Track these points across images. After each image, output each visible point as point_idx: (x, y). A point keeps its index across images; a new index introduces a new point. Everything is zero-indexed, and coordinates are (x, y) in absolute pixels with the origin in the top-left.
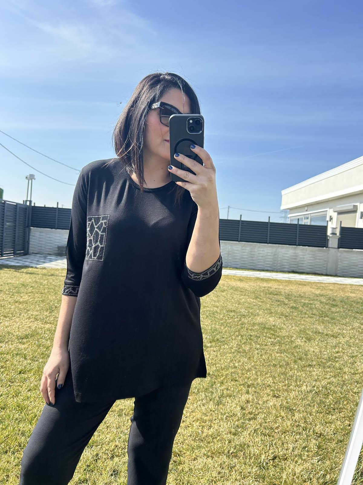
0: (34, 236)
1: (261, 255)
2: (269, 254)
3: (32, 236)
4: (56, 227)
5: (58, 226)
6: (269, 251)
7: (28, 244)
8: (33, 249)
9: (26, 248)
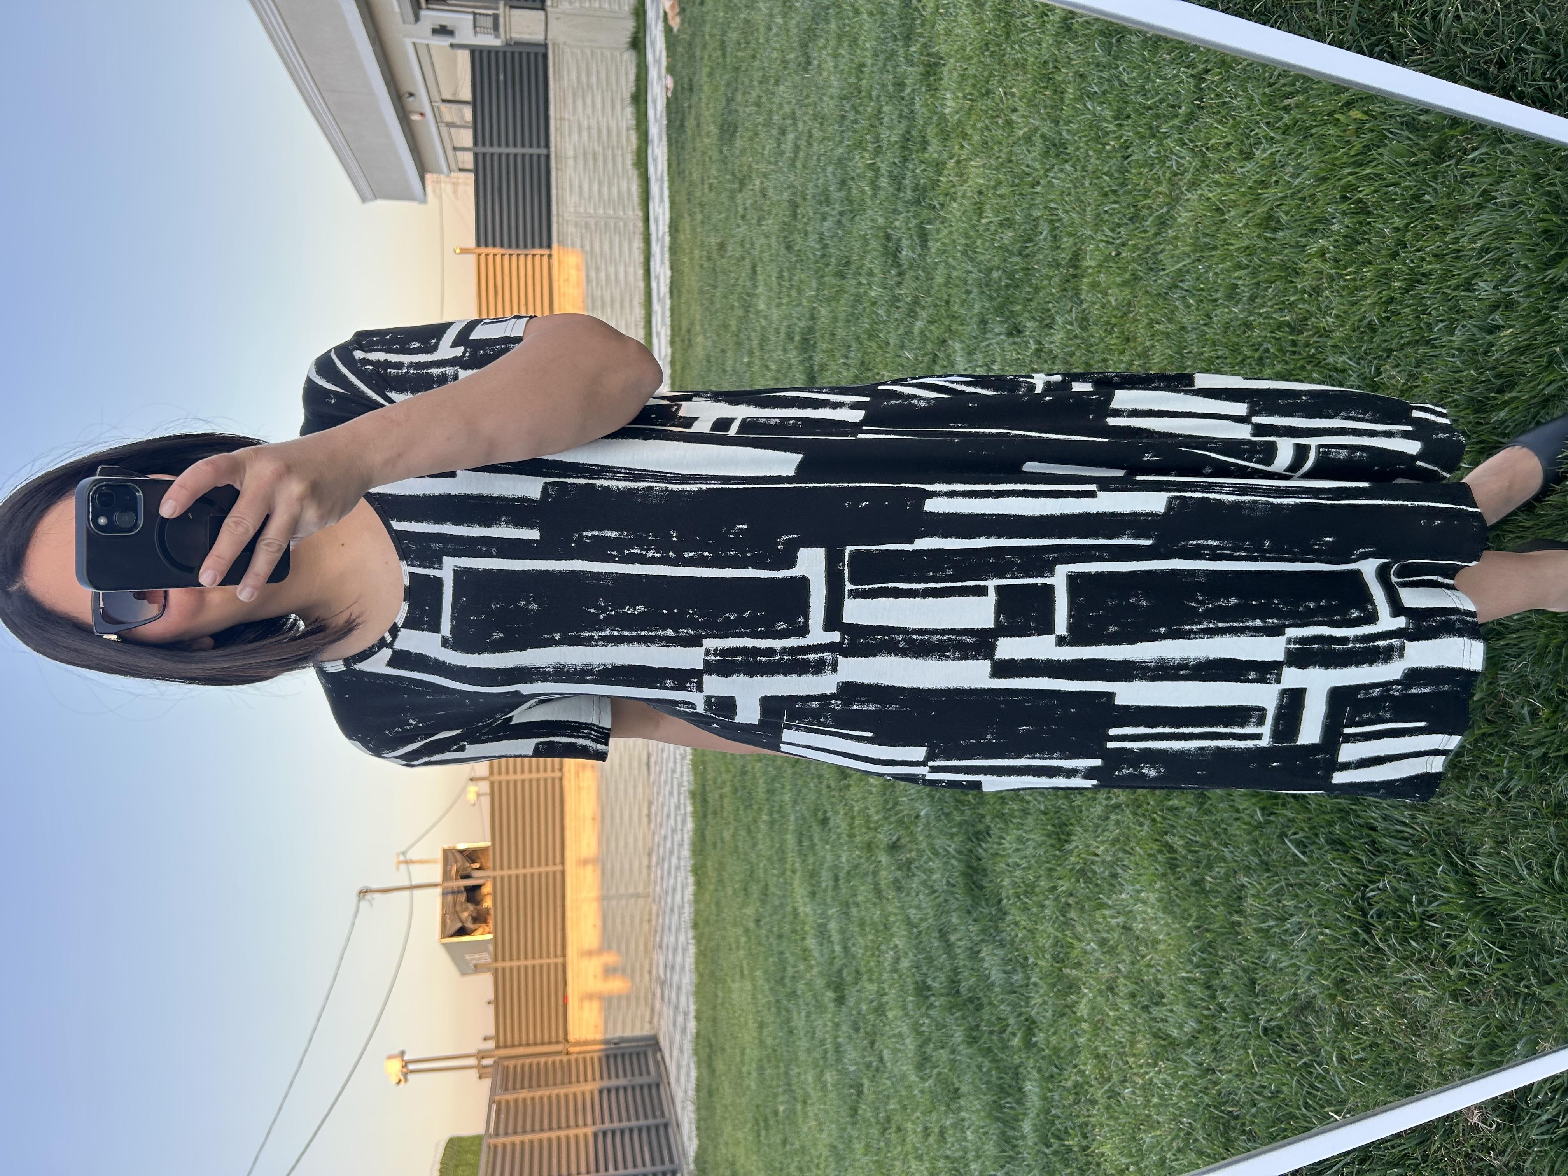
4: (559, 960)
8: (638, 1025)
9: (637, 1046)
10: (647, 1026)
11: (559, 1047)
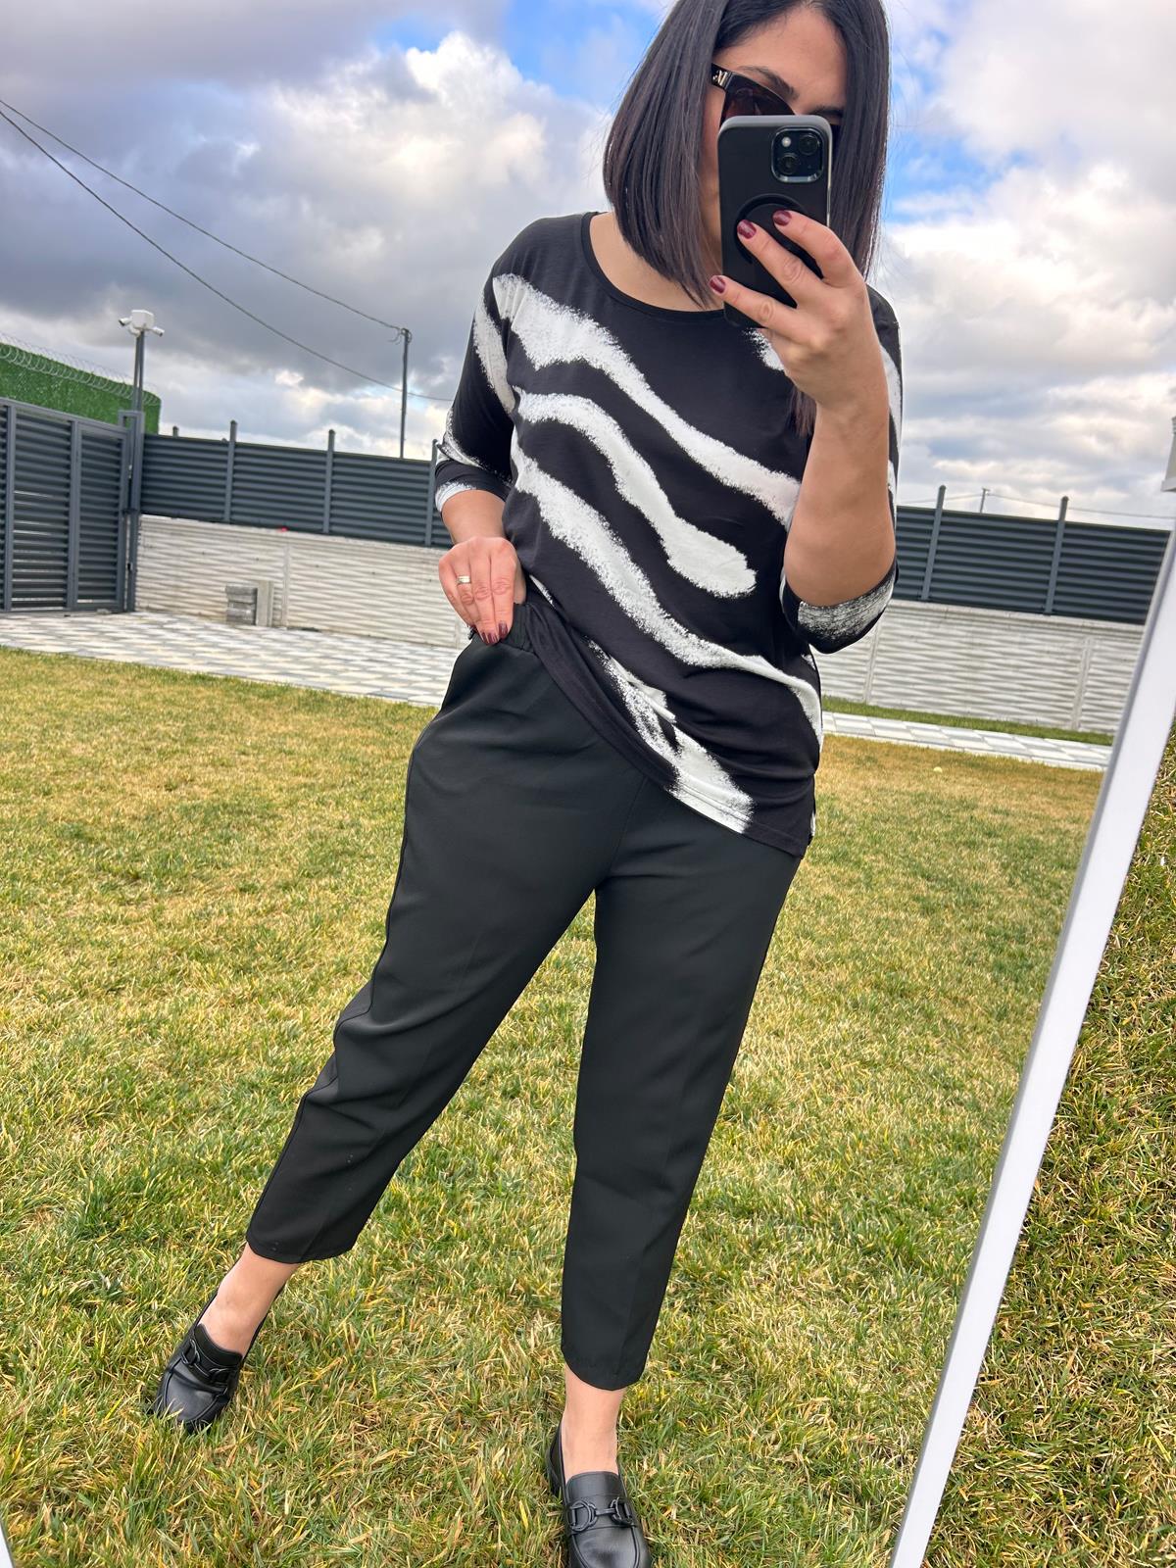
0: (151, 547)
3: (145, 546)
5: (232, 513)
7: (132, 574)
8: (147, 595)
9: (123, 590)
10: (144, 604)
11: (136, 504)
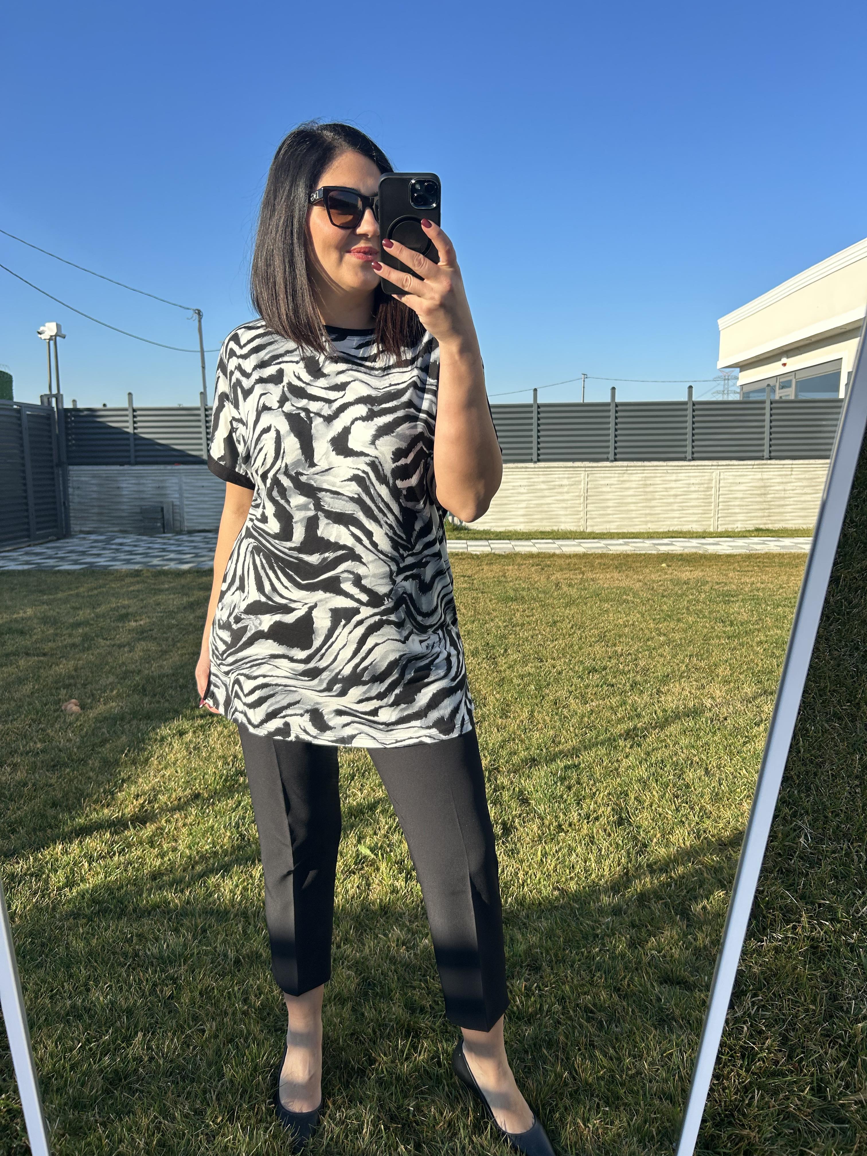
0: (78, 488)
1: (672, 492)
2: (693, 488)
3: (74, 488)
4: (132, 460)
5: (136, 457)
6: (693, 481)
7: (67, 508)
8: (79, 522)
9: (62, 521)
10: (78, 529)
11: (64, 459)
